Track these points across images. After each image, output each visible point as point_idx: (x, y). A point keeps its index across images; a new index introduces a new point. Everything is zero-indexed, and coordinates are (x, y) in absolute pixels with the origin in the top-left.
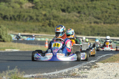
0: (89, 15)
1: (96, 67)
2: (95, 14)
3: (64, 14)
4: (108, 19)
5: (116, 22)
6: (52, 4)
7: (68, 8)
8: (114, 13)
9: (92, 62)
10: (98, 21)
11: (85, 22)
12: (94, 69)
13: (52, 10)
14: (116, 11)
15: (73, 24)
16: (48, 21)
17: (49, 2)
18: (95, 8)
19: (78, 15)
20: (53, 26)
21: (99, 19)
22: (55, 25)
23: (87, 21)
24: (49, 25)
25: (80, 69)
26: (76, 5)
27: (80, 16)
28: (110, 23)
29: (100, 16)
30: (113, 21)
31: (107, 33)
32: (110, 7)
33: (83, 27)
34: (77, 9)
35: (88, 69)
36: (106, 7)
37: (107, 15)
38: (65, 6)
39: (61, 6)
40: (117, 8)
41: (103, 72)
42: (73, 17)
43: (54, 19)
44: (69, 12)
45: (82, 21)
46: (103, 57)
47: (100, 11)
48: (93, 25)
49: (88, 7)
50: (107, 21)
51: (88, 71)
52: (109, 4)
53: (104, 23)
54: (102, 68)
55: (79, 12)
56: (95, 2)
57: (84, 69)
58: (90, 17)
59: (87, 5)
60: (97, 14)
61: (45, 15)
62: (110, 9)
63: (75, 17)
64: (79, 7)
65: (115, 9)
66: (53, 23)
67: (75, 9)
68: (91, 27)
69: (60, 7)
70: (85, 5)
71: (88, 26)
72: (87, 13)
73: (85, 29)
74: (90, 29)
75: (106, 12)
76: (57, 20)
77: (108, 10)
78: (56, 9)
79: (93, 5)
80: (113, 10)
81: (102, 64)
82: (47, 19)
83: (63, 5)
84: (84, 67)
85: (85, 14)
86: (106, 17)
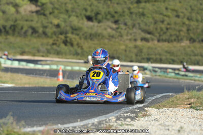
0: (134, 26)
1: (144, 116)
2: (142, 26)
3: (90, 24)
4: (165, 33)
5: (178, 39)
6: (69, 6)
7: (97, 14)
8: (175, 23)
9: (139, 106)
10: (148, 36)
11: (125, 37)
12: (142, 119)
13: (69, 16)
14: (178, 20)
15: (106, 41)
16: (62, 37)
17: (66, 4)
18: (143, 15)
19: (114, 26)
20: (72, 45)
21: (149, 33)
22: (75, 43)
23: (129, 37)
24: (65, 43)
25: (118, 119)
26: (111, 10)
27: (118, 28)
28: (168, 41)
29: (151, 28)
30: (173, 38)
31: (164, 58)
32: (169, 13)
33: (123, 47)
34: (113, 17)
35: (132, 119)
36: (161, 14)
37: (163, 26)
38: (92, 11)
39: (86, 10)
40: (181, 15)
41: (157, 123)
42: (105, 29)
43: (72, 33)
44: (99, 22)
45: (121, 36)
46: (157, 98)
47: (151, 20)
48: (139, 43)
49: (131, 13)
50: (164, 37)
51: (132, 123)
52: (167, 9)
53: (159, 41)
54: (156, 117)
55: (116, 22)
56: (143, 5)
57: (125, 118)
58: (135, 30)
59: (129, 9)
60: (146, 24)
61: (58, 26)
62: (169, 17)
63: (109, 30)
64: (116, 12)
65: (178, 16)
66: (71, 39)
67: (109, 17)
68: (136, 47)
69: (84, 12)
70: (126, 10)
71: (131, 45)
72: (130, 23)
73: (126, 51)
74: (135, 51)
75: (163, 22)
76: (78, 35)
77: (166, 18)
78: (77, 16)
79: (141, 10)
80: (174, 19)
81: (156, 110)
82: (61, 34)
83: (89, 8)
84: (125, 115)
85: (125, 24)
86: (162, 30)
